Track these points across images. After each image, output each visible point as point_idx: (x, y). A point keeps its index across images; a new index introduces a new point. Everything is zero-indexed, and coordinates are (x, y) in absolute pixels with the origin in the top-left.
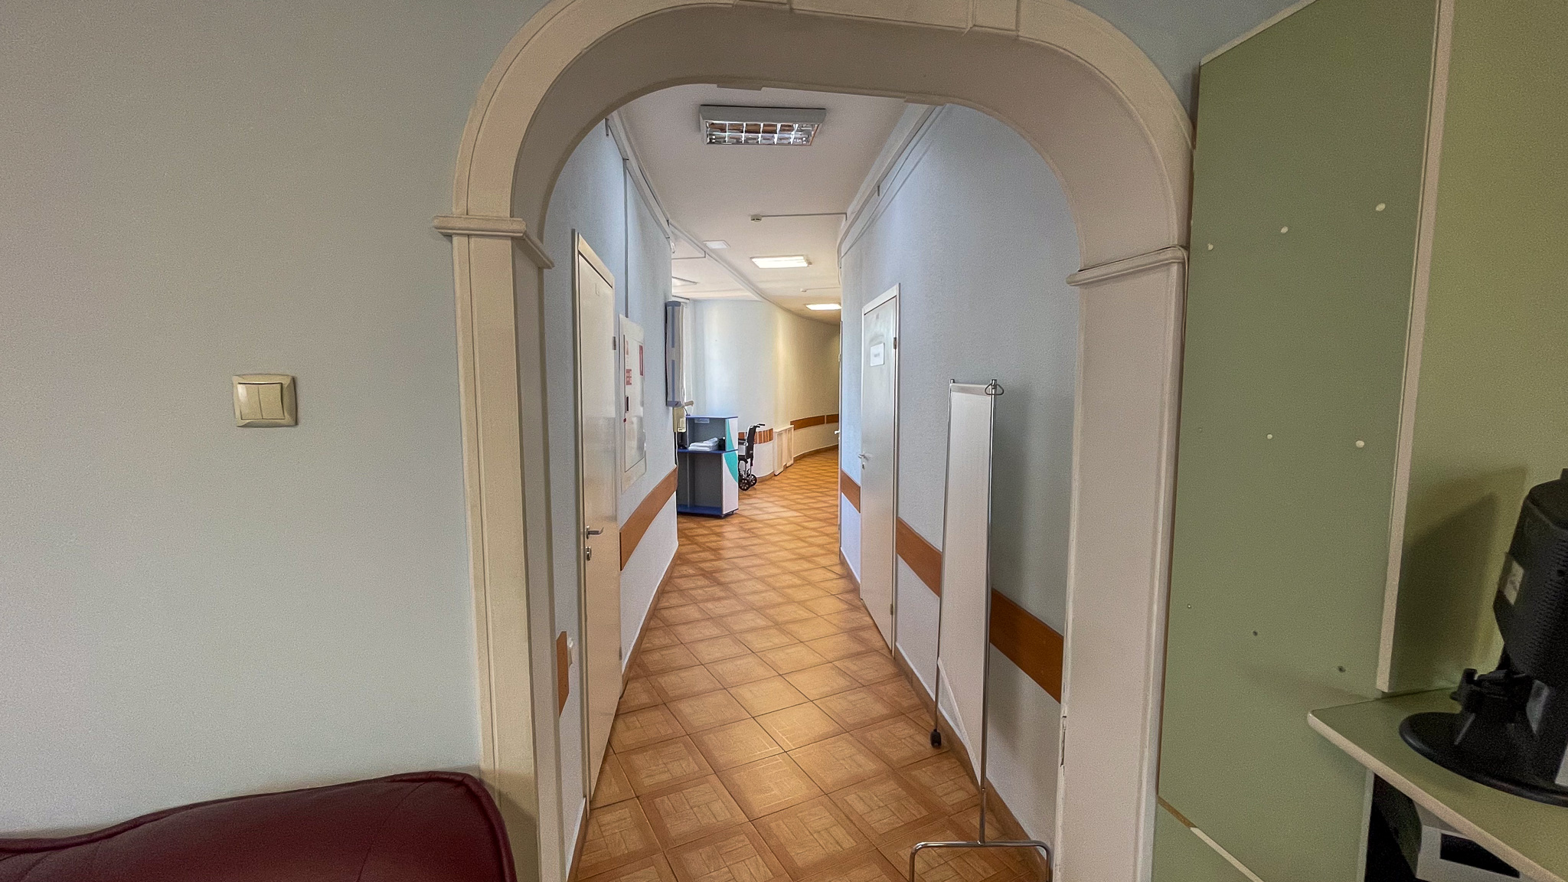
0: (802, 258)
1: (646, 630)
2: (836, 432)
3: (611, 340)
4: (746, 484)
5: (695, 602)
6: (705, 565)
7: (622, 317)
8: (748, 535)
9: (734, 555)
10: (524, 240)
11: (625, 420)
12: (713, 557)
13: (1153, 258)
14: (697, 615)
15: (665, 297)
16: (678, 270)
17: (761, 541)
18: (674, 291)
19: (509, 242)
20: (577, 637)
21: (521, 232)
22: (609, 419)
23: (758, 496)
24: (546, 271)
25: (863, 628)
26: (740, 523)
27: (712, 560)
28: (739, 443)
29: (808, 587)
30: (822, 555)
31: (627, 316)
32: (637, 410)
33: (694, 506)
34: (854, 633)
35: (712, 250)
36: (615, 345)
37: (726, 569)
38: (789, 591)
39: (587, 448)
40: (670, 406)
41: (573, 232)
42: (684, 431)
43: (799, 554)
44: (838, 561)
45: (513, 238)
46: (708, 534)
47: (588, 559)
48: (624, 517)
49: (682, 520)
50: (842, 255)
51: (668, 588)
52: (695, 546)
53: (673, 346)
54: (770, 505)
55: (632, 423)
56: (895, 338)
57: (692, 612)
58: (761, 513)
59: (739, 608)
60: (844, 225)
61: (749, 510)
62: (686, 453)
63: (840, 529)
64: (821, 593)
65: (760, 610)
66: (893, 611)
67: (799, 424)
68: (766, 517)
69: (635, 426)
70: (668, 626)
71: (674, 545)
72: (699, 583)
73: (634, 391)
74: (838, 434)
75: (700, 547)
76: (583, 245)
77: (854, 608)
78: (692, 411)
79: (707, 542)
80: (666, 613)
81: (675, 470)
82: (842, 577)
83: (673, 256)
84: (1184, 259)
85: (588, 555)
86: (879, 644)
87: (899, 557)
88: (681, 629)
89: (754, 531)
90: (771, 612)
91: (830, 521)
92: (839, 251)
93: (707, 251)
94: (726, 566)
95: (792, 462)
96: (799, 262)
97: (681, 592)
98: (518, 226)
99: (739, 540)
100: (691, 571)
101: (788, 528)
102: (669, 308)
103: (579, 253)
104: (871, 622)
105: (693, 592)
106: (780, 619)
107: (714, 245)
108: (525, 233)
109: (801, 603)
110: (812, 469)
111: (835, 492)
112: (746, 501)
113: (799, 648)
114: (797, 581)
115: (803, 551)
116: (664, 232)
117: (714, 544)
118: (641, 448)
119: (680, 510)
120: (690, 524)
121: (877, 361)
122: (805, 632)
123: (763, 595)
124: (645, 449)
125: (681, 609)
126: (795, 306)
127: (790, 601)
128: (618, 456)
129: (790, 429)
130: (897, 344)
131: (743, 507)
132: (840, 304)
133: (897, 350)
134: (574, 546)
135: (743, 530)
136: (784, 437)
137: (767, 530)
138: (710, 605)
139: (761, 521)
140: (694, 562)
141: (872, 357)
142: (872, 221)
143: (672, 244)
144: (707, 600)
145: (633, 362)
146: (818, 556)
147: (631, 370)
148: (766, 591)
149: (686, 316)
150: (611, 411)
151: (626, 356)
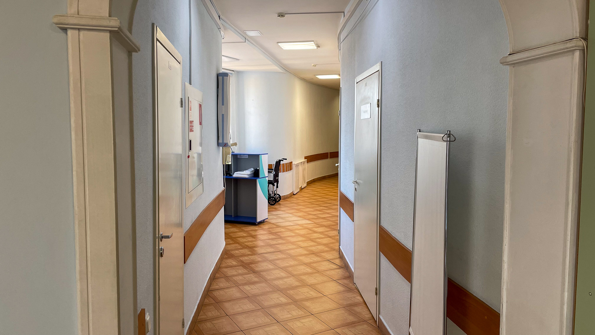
0: (313, 43)
1: (201, 306)
2: (336, 165)
3: (179, 100)
4: (273, 200)
5: (237, 285)
6: (245, 259)
7: (187, 84)
8: (274, 237)
9: (265, 251)
10: (119, 32)
11: (189, 157)
12: (249, 253)
13: (562, 46)
14: (238, 295)
15: (218, 69)
16: (226, 51)
17: (284, 242)
18: (224, 65)
19: (108, 35)
20: (152, 312)
21: (116, 28)
22: (177, 155)
23: (282, 209)
24: (134, 54)
25: (356, 305)
26: (269, 228)
27: (249, 255)
28: (269, 172)
29: (317, 274)
30: (327, 251)
31: (190, 84)
32: (197, 148)
33: (237, 216)
34: (349, 307)
35: (251, 37)
36: (182, 104)
37: (259, 262)
38: (304, 277)
39: (162, 175)
40: (221, 146)
41: (153, 25)
42: (230, 163)
43: (311, 251)
44: (338, 256)
45: (111, 32)
46: (246, 237)
47: (162, 256)
48: (188, 224)
49: (229, 226)
50: (341, 42)
51: (217, 275)
52: (237, 245)
53: (223, 104)
54: (290, 215)
55: (194, 158)
56: (378, 100)
57: (234, 292)
58: (283, 221)
59: (268, 290)
60: (342, 20)
61: (274, 219)
62: (232, 179)
63: (339, 233)
64: (325, 279)
65: (283, 291)
66: (377, 292)
67: (310, 159)
68: (287, 224)
69: (196, 160)
70: (218, 303)
71: (222, 244)
72: (240, 272)
73: (195, 136)
74: (338, 166)
75: (241, 245)
76: (160, 35)
77: (349, 290)
78: (236, 150)
79: (246, 242)
80: (216, 294)
81: (223, 191)
82: (341, 267)
83: (223, 41)
84: (584, 47)
85: (161, 253)
86: (367, 316)
87: (381, 254)
88: (227, 305)
89: (279, 234)
90: (291, 292)
91: (332, 227)
92: (339, 39)
93: (247, 37)
94: (260, 259)
95: (305, 185)
96: (311, 46)
97: (227, 278)
98: (114, 23)
99: (268, 241)
100: (234, 263)
101: (302, 232)
102: (220, 78)
103: (157, 40)
104: (361, 300)
105: (234, 278)
106: (297, 297)
107: (251, 34)
108: (119, 28)
109: (312, 286)
110: (319, 190)
111: (336, 207)
112: (274, 213)
113: (310, 319)
114: (309, 270)
115: (313, 248)
116: (217, 24)
117: (250, 243)
118: (199, 175)
119: (226, 219)
120: (233, 229)
121: (365, 116)
122: (315, 307)
123: (285, 280)
124: (203, 176)
125: (227, 290)
126: (309, 76)
127: (304, 284)
128: (184, 181)
129: (304, 163)
130: (379, 104)
131: (271, 217)
132: (339, 75)
133: (380, 108)
134: (151, 247)
135: (271, 233)
136: (301, 168)
137: (288, 234)
138: (247, 288)
139: (283, 227)
140: (236, 257)
141: (362, 114)
142: (362, 18)
143: (222, 33)
144: (245, 284)
145: (194, 116)
146: (324, 252)
147: (193, 121)
148: (288, 277)
149: (232, 84)
150: (179, 149)
151: (190, 111)
